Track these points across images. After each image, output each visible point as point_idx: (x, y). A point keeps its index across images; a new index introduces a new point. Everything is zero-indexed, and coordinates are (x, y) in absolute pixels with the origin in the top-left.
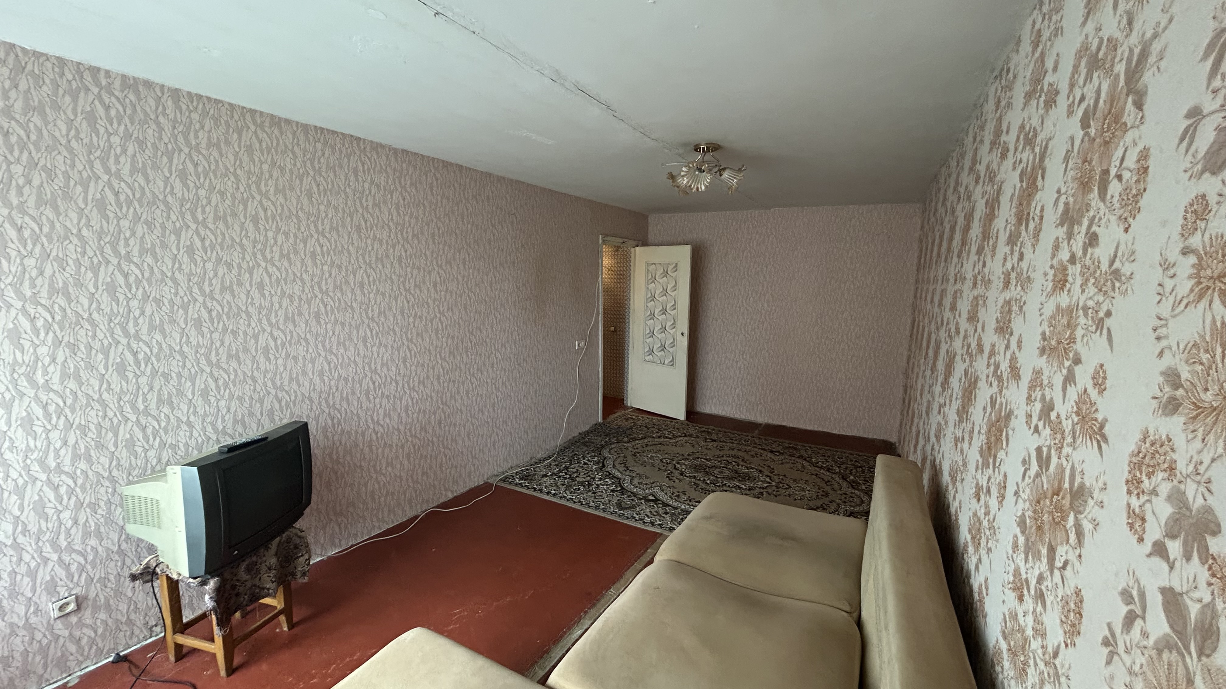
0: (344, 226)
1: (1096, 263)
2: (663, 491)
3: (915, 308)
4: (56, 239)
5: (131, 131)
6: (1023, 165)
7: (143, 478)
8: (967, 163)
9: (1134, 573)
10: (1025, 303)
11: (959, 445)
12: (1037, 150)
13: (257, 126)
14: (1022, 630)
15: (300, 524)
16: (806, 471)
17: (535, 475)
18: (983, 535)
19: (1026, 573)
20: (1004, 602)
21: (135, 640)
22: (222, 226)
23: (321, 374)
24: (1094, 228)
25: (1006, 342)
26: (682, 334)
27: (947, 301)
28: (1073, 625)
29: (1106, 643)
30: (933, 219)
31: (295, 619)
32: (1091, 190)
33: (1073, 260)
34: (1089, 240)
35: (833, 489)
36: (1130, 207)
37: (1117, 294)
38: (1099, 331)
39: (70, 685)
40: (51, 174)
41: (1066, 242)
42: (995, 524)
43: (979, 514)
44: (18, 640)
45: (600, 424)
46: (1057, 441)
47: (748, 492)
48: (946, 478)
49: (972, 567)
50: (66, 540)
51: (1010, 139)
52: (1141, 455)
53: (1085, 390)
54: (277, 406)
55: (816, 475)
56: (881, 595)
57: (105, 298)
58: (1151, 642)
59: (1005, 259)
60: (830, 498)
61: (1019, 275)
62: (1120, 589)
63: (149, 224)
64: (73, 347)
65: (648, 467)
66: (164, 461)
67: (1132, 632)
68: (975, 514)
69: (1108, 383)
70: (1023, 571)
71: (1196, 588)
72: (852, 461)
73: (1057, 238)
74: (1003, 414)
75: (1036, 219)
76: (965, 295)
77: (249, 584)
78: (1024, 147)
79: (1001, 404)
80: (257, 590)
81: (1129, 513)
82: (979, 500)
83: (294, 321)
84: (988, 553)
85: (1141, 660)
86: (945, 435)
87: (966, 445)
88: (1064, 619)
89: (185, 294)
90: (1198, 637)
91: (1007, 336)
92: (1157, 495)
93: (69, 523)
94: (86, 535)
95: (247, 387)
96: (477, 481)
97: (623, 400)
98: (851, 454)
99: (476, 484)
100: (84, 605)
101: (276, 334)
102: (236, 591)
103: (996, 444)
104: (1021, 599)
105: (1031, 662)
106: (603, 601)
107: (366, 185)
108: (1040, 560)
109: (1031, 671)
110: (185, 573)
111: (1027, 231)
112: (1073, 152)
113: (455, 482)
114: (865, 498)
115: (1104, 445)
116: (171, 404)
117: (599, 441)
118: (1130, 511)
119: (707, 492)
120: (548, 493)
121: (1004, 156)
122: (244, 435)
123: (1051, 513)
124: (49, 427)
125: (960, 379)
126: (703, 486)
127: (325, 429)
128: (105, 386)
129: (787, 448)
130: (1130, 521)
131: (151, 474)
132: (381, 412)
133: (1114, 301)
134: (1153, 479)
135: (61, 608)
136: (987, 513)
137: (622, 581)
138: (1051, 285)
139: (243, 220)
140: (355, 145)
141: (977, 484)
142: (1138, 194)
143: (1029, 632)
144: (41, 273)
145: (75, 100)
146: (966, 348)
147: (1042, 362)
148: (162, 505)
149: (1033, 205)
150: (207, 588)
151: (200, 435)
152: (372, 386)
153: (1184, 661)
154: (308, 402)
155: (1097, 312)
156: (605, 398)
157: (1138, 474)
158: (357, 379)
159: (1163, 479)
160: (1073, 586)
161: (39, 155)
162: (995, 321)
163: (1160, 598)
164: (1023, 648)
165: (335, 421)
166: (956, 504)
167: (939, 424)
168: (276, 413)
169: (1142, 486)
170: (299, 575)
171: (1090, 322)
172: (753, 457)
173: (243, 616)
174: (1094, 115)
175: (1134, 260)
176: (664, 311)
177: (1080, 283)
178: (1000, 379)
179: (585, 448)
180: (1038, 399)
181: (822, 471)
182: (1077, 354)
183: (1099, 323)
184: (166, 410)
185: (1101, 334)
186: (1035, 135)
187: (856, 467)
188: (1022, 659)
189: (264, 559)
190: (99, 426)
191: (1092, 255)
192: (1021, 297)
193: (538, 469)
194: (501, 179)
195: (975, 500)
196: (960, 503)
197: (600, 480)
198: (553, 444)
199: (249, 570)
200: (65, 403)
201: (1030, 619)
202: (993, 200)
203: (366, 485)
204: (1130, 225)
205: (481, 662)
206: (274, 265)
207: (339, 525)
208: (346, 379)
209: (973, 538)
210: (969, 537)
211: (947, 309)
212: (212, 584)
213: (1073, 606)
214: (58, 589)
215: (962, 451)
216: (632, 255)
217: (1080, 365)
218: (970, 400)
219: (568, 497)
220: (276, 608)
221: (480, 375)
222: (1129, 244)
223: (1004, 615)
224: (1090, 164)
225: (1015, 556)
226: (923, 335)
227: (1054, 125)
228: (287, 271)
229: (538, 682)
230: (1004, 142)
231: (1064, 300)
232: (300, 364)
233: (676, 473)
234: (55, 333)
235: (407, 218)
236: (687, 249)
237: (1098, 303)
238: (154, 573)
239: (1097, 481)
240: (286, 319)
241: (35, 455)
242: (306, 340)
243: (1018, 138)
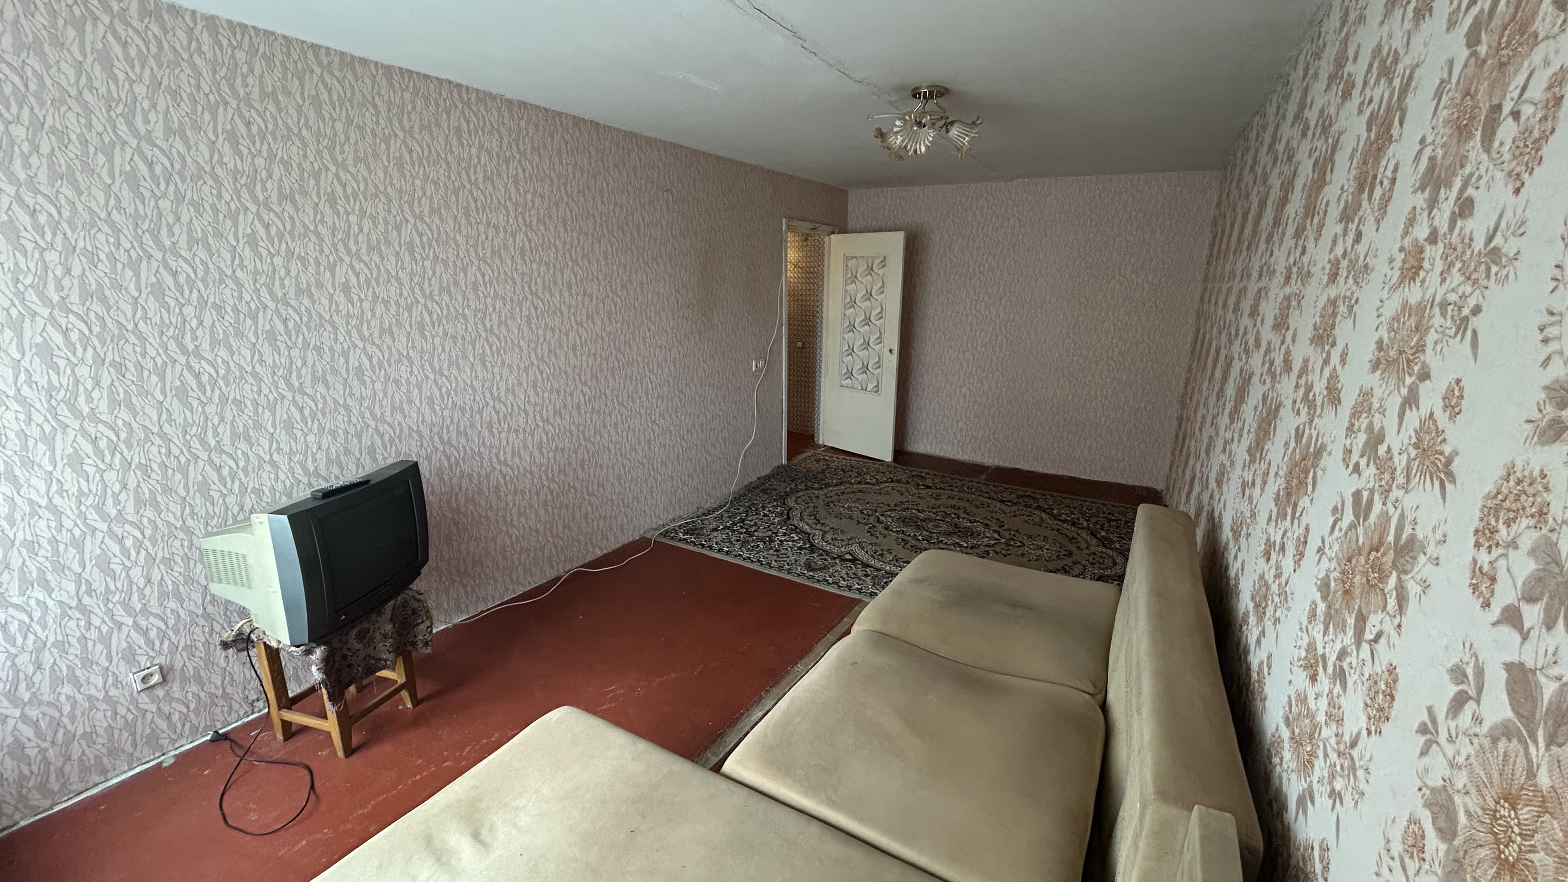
0: (448, 207)
1: (1467, 241)
2: (863, 548)
3: (1200, 314)
4: (80, 226)
5: (159, 77)
6: (1374, 105)
7: (223, 529)
8: (1292, 109)
9: (1471, 645)
10: (1357, 301)
11: (1247, 492)
12: (1397, 82)
13: (323, 68)
14: (1311, 716)
15: (418, 585)
16: (1044, 525)
17: (702, 528)
18: (1270, 602)
19: (1324, 648)
20: (1290, 682)
21: (234, 716)
22: (289, 207)
23: (431, 401)
24: (1470, 191)
25: (1324, 355)
26: (891, 351)
27: (1246, 305)
28: (1381, 709)
29: (1423, 730)
30: (1235, 192)
31: (420, 695)
32: (1470, 136)
33: (1433, 238)
34: (1460, 208)
35: (1079, 548)
36: (1527, 157)
37: (1492, 284)
38: (1459, 336)
39: (164, 765)
40: (61, 135)
41: (1425, 214)
42: (1287, 589)
43: (1267, 577)
44: (99, 715)
45: (783, 467)
46: (1383, 483)
47: (969, 551)
48: (1226, 533)
49: (1252, 640)
50: (140, 601)
51: (1357, 70)
52: (1500, 497)
53: (1431, 414)
54: (378, 442)
55: (1058, 530)
56: (1134, 673)
57: (152, 304)
58: (1485, 728)
59: (1335, 242)
60: (1074, 558)
61: (1352, 263)
62: (1450, 665)
63: (196, 205)
64: (120, 367)
65: (844, 520)
66: (248, 506)
67: (1461, 716)
68: (1262, 577)
69: (1465, 404)
70: (1320, 646)
71: (1555, 663)
72: (1104, 513)
73: (1414, 208)
74: (1312, 449)
75: (1386, 182)
76: (1271, 294)
77: (362, 654)
78: (1378, 81)
79: (1311, 437)
80: (373, 662)
81: (1474, 571)
82: (1268, 560)
83: (392, 334)
84: (1275, 624)
85: (1467, 749)
86: (1229, 479)
87: (1257, 491)
88: (1369, 702)
89: (252, 299)
90: (1550, 723)
91: (1327, 348)
92: (1516, 548)
93: (142, 582)
94: (163, 595)
95: (340, 418)
96: (631, 536)
97: (813, 437)
98: (1104, 505)
99: (631, 539)
100: (170, 677)
101: (370, 350)
102: (348, 662)
103: (1298, 489)
104: (1313, 678)
105: (1320, 753)
106: (787, 679)
107: (474, 151)
108: (1344, 632)
109: (1319, 763)
110: (286, 641)
111: (1370, 200)
112: (1449, 81)
113: (605, 537)
114: (1119, 559)
115: (1448, 485)
116: (248, 439)
117: (783, 488)
118: (1476, 569)
119: (918, 550)
120: (720, 551)
121: (1346, 95)
122: (341, 477)
123: (1365, 574)
124: (102, 466)
125: (1256, 407)
126: (914, 542)
127: (440, 472)
128: (164, 416)
129: (1022, 496)
130: (1474, 581)
131: (234, 524)
132: (509, 449)
133: (1487, 293)
134: (1514, 527)
135: (144, 679)
136: (1278, 576)
137: (812, 656)
138: (1397, 273)
139: (316, 200)
140: (456, 95)
141: (1268, 540)
142: (1541, 138)
143: (1321, 718)
144: (68, 271)
145: (81, 32)
146: (1267, 365)
147: (1374, 380)
148: (250, 561)
149: (1384, 163)
150: (313, 657)
151: (287, 477)
152: (495, 418)
153: (1526, 749)
154: (416, 437)
155: (1460, 308)
156: (789, 433)
157: (1493, 522)
158: (476, 409)
159: (1528, 527)
160: (1385, 663)
161: (44, 112)
162: (1311, 328)
163: (1504, 675)
164: (1311, 737)
165: (453, 460)
166: (1238, 564)
167: (1223, 465)
168: (378, 451)
169: (1497, 537)
170: (420, 645)
171: (1449, 323)
172: (978, 507)
173: (359, 690)
174: (1488, 25)
175: (1522, 235)
176: (867, 321)
177: (1440, 269)
178: (1311, 404)
179: (766, 496)
180: (1363, 429)
181: (1065, 525)
182: (1424, 366)
183: (1461, 323)
184: (243, 446)
185: (1462, 338)
186: (1396, 61)
187: (1109, 521)
188: (1309, 749)
189: (377, 625)
190: (164, 466)
191: (1462, 229)
192: (1353, 293)
193: (706, 522)
194: (651, 141)
195: (1263, 560)
196: (1243, 565)
197: (785, 534)
198: (726, 491)
199: (360, 637)
200: (118, 436)
201: (1323, 704)
202: (1325, 158)
203: (494, 539)
204: (1523, 184)
205: (642, 745)
206: (361, 260)
207: (465, 587)
208: (462, 409)
209: (1257, 606)
210: (1251, 606)
211: (1246, 315)
212: (318, 653)
213: (1383, 687)
214: (138, 658)
215: (1251, 498)
216: (826, 246)
217: (1428, 382)
218: (1267, 433)
219: (745, 556)
220: (396, 682)
221: (630, 403)
222: (1519, 211)
223: (1289, 697)
224: (1472, 98)
225: (1310, 627)
226: (1208, 352)
227: (1426, 45)
228: (378, 267)
229: (711, 769)
230: (1350, 75)
231: (1414, 294)
232: (404, 389)
233: (880, 527)
234: (95, 349)
235: (529, 196)
236: (900, 236)
237: (1463, 297)
238: (249, 640)
239: (1434, 532)
240: (382, 331)
241: (89, 502)
242: (409, 358)
243: (1371, 65)
